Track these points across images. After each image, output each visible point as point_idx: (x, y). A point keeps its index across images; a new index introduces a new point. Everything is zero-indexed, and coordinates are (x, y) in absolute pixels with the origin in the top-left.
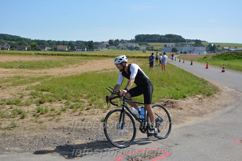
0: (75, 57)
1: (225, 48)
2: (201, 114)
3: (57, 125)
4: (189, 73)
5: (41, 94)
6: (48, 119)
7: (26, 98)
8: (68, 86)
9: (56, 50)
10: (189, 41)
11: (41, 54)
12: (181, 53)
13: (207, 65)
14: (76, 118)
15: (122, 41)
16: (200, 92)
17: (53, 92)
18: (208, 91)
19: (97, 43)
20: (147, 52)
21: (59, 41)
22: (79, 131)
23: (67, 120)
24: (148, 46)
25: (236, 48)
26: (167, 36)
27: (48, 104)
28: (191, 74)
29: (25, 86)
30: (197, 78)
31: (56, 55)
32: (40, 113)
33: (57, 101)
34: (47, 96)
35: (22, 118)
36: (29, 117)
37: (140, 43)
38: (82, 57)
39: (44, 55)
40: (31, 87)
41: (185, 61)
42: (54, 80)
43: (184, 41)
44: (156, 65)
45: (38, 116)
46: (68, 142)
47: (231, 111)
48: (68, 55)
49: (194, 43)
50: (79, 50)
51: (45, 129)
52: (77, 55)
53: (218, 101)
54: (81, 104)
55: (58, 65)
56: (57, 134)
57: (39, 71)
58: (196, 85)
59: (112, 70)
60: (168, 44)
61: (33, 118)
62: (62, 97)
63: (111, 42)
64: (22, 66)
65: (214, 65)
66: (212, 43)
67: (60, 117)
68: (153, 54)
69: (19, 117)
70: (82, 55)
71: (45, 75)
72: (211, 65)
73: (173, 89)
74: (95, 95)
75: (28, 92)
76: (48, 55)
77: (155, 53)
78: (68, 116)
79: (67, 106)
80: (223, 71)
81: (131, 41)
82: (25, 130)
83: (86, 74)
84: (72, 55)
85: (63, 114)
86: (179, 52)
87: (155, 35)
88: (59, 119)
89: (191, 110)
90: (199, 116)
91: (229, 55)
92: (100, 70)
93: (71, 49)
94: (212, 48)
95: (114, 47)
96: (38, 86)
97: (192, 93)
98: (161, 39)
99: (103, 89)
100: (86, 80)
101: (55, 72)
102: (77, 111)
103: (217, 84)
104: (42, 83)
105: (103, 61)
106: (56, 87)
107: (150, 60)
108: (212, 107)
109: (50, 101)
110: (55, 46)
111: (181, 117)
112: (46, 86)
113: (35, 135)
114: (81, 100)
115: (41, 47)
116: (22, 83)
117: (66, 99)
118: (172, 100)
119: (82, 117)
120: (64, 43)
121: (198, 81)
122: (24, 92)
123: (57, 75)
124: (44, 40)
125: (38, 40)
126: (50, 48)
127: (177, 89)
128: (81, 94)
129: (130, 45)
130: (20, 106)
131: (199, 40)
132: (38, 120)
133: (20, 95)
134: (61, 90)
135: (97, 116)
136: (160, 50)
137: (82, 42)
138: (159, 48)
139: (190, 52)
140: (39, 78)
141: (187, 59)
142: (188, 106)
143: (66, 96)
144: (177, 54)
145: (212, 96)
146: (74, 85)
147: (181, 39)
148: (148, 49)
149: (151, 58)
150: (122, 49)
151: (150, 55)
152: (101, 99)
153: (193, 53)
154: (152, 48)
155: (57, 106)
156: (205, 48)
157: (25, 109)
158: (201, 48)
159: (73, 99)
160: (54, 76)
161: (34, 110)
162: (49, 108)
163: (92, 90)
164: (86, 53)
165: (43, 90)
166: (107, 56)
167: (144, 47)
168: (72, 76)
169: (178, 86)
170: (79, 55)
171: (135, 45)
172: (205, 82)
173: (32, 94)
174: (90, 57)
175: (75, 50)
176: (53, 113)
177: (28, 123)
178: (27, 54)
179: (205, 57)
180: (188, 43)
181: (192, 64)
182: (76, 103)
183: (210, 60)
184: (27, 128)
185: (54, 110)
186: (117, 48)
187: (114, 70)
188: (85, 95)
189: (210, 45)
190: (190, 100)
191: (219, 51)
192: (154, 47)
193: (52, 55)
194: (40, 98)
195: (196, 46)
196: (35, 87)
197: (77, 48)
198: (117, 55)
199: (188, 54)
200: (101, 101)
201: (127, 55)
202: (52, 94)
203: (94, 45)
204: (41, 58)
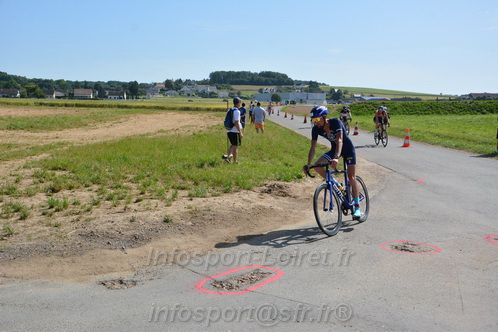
0: (109, 110)
1: (355, 96)
5: (53, 175)
6: (71, 219)
7: (26, 183)
8: (99, 160)
9: (72, 96)
10: (299, 83)
11: (46, 105)
12: (287, 102)
14: (120, 218)
15: (188, 82)
17: (73, 172)
19: (144, 86)
21: (77, 82)
23: (104, 220)
24: (232, 91)
25: (371, 96)
26: (263, 74)
27: (66, 192)
29: (22, 162)
31: (72, 106)
32: (54, 209)
33: (82, 187)
34: (64, 178)
35: (23, 218)
36: (35, 217)
37: (219, 86)
38: (120, 110)
39: (52, 105)
40: (33, 162)
41: (295, 117)
42: (73, 150)
43: (290, 82)
45: (51, 215)
48: (95, 106)
49: (307, 86)
50: (113, 97)
52: (110, 106)
54: (125, 192)
55: (78, 124)
57: (45, 134)
59: (173, 133)
60: (265, 88)
61: (43, 218)
62: (91, 181)
63: (168, 84)
64: (13, 126)
66: (336, 88)
67: (92, 216)
69: (17, 216)
70: (119, 107)
71: (56, 141)
73: (280, 163)
74: (149, 176)
75: (28, 172)
76: (58, 105)
78: (104, 213)
79: (101, 196)
81: (204, 83)
82: (30, 240)
83: (129, 139)
84: (102, 106)
85: (95, 210)
86: (283, 102)
87: (244, 73)
88: (90, 220)
91: (363, 107)
92: (153, 131)
93: (99, 96)
94: (335, 95)
95: (174, 92)
96: (45, 161)
98: (253, 78)
99: (161, 165)
100: (129, 150)
101: (74, 136)
102: (119, 204)
104: (52, 156)
105: (157, 116)
106: (78, 162)
109: (70, 188)
110: (69, 90)
111: (296, 211)
112: (62, 160)
114: (124, 184)
115: (45, 91)
116: (15, 156)
117: (99, 183)
118: (280, 183)
119: (130, 215)
120: (86, 85)
122: (21, 171)
123: (78, 141)
124: (50, 79)
125: (40, 80)
126: (61, 94)
127: (287, 165)
128: (123, 174)
129: (201, 88)
130: (17, 197)
131: (315, 83)
132: (53, 222)
133: (15, 178)
134: (87, 167)
135: (156, 212)
136: (253, 97)
137: (119, 83)
138: (250, 94)
139: (301, 101)
140: (46, 146)
141: (297, 114)
143: (98, 178)
144: (281, 105)
146: (109, 160)
147: (286, 81)
150: (189, 95)
152: (159, 183)
153: (305, 102)
154: (239, 94)
155: (84, 196)
156: (325, 94)
157: (26, 202)
158: (318, 96)
159: (110, 183)
160: (72, 143)
161: (44, 204)
162: (70, 200)
163: (142, 166)
164: (125, 102)
165: (55, 169)
166: (162, 108)
167: (224, 93)
168: (105, 143)
169: (289, 158)
170: (115, 106)
171: (209, 89)
173: (35, 176)
174: (134, 110)
175: (107, 97)
176: (77, 209)
177: (35, 227)
178: (21, 104)
180: (298, 87)
182: (117, 191)
184: (33, 237)
185: (79, 204)
186: (180, 94)
187: (177, 132)
188: (131, 177)
189: (332, 89)
190: (308, 183)
192: (243, 92)
193: (66, 105)
194: (52, 183)
195: (311, 91)
196: (40, 162)
197: (110, 94)
198: (180, 106)
199: (298, 104)
200: (160, 186)
201: (196, 106)
202: (73, 175)
203: (140, 89)
204: (47, 112)
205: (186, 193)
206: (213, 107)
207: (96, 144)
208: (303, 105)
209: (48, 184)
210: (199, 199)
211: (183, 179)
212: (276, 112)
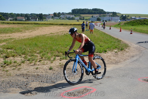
0: (30, 25)
1: (132, 17)
2: (117, 63)
3: (18, 73)
4: (109, 35)
5: (7, 51)
6: (12, 69)
8: (25, 45)
9: (16, 20)
10: (108, 13)
11: (5, 23)
12: (103, 21)
13: (121, 29)
14: (32, 67)
15: (63, 14)
16: (116, 48)
17: (15, 50)
18: (121, 47)
19: (45, 15)
20: (80, 21)
21: (18, 14)
22: (34, 76)
23: (25, 69)
24: (81, 17)
25: (140, 17)
26: (93, 10)
27: (12, 58)
28: (110, 35)
30: (114, 38)
31: (16, 23)
32: (6, 65)
33: (18, 56)
34: (11, 52)
37: (75, 15)
38: (35, 25)
39: (8, 23)
41: (106, 27)
42: (16, 41)
43: (105, 13)
44: (86, 30)
45: (5, 67)
46: (27, 84)
47: (136, 60)
48: (25, 24)
49: (111, 14)
50: (33, 20)
51: (10, 75)
52: (31, 24)
53: (128, 54)
54: (35, 58)
55: (18, 31)
56: (19, 78)
57: (5, 35)
58: (113, 43)
59: (56, 34)
60: (94, 15)
61: (1, 68)
62: (22, 53)
63: (55, 14)
65: (125, 29)
66: (124, 14)
67: (21, 67)
68: (84, 22)
70: (35, 24)
71: (9, 37)
72: (123, 29)
73: (98, 46)
74: (45, 51)
76: (11, 23)
77: (85, 21)
78: (26, 66)
79: (25, 59)
80: (131, 33)
81: (69, 14)
83: (38, 37)
84: (28, 24)
85: (22, 65)
86: (102, 21)
87: (86, 9)
88: (20, 69)
89: (110, 60)
90: (115, 64)
91: (135, 22)
92: (48, 34)
93: (27, 20)
94: (124, 17)
95: (57, 17)
96: (4, 45)
97: (110, 49)
98: (89, 12)
99: (50, 47)
100: (38, 41)
101: (16, 36)
102: (32, 62)
103: (127, 42)
104: (7, 44)
105: (50, 27)
106: (17, 46)
107: (82, 26)
108: (124, 57)
109: (13, 56)
110: (15, 17)
112: (10, 45)
113: (3, 80)
114: (35, 55)
115: (5, 18)
117: (25, 54)
118: (97, 54)
119: (36, 67)
120: (22, 15)
121: (114, 41)
123: (18, 37)
124: (7, 13)
125: (3, 13)
126: (12, 19)
127: (101, 46)
128: (35, 50)
129: (68, 16)
131: (115, 13)
132: (5, 70)
134: (21, 48)
135: (47, 65)
136: (89, 19)
137: (35, 14)
138: (88, 18)
139: (109, 20)
140: (4, 40)
141: (108, 26)
142: (108, 57)
144: (101, 22)
145: (124, 50)
146: (30, 45)
147: (103, 12)
148: (81, 19)
149: (83, 25)
150: (63, 19)
151: (82, 23)
152: (49, 54)
153: (111, 21)
154: (83, 18)
155: (18, 59)
156: (119, 17)
158: (116, 18)
159: (30, 54)
160: (15, 39)
161: (2, 63)
163: (42, 48)
164: (37, 22)
165: (8, 49)
166: (52, 24)
167: (78, 18)
168: (28, 38)
169: (102, 44)
170: (33, 24)
171: (71, 16)
172: (119, 41)
174: (41, 25)
175: (30, 20)
176: (15, 64)
179: (119, 24)
180: (108, 14)
181: (110, 29)
182: (32, 57)
183: (123, 26)
185: (16, 62)
186: (60, 18)
187: (58, 34)
188: (38, 52)
189: (122, 15)
190: (109, 54)
191: (129, 20)
192: (85, 17)
193: (14, 23)
194: (6, 54)
195: (113, 16)
196: (2, 46)
197: (31, 19)
198: (60, 23)
199: (108, 22)
200: (49, 55)
201: (66, 23)
202: (15, 51)
203: (43, 17)
204: (6, 26)
205: (59, 58)
206: (73, 23)
207: (25, 39)
208: (110, 22)
209: (5, 54)
210: (64, 60)
211: (59, 52)
212: (98, 25)
